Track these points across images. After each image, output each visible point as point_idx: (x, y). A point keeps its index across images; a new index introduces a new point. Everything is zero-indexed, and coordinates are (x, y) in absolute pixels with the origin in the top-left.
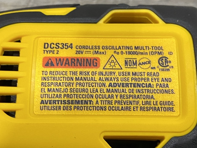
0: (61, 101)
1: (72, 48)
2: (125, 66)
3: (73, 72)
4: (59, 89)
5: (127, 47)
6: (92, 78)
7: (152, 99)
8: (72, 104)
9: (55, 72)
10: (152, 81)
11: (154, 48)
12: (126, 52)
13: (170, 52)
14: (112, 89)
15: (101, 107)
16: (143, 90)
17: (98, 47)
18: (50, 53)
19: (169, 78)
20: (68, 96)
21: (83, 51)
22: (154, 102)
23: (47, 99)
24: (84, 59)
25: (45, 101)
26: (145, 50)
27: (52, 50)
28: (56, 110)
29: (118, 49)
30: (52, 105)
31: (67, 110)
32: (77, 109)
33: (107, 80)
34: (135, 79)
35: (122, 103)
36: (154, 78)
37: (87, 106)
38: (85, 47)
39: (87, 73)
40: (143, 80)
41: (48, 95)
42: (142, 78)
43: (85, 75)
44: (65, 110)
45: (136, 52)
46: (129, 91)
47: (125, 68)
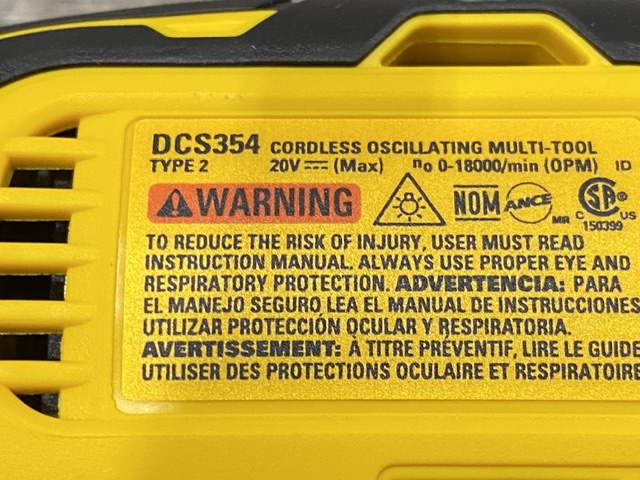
0: (220, 344)
1: (255, 152)
2: (457, 213)
3: (264, 238)
4: (212, 302)
5: (460, 144)
6: (334, 257)
7: (561, 333)
8: (261, 354)
9: (195, 239)
10: (558, 268)
11: (560, 147)
12: (459, 162)
13: (623, 162)
14: (411, 299)
15: (369, 365)
16: (526, 299)
17: (353, 144)
18: (174, 170)
19: (622, 258)
20: (244, 326)
21: (298, 161)
22: (566, 343)
23: (165, 338)
24: (302, 191)
25: (161, 344)
26: (526, 153)
27: (183, 157)
28: (202, 377)
29: (429, 152)
30: (187, 361)
31: (242, 378)
32: (280, 374)
33: (390, 265)
34: (496, 262)
35: (448, 351)
36: (566, 257)
37: (316, 364)
38: (306, 148)
39: (313, 241)
40: (526, 265)
41: (169, 321)
42: (518, 257)
43: (306, 246)
44: (235, 376)
45: (497, 164)
46: (473, 305)
47: (457, 219)
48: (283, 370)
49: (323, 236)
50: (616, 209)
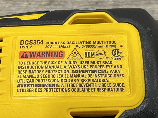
0: (34, 84)
1: (42, 44)
2: (85, 56)
3: (44, 62)
4: (32, 76)
5: (87, 42)
6: (58, 66)
7: (107, 82)
8: (42, 87)
9: (29, 62)
10: (106, 68)
11: (108, 42)
12: (86, 45)
13: (121, 45)
14: (75, 75)
15: (65, 89)
16: (99, 75)
17: (64, 42)
18: (25, 48)
19: (120, 66)
20: (39, 81)
21: (51, 46)
22: (108, 84)
23: (22, 83)
24: (52, 52)
25: (21, 84)
26: (101, 44)
27: (27, 45)
28: (30, 92)
29: (80, 44)
30: (27, 88)
31: (38, 91)
33: (70, 68)
34: (93, 67)
35: (82, 86)
36: (108, 66)
37: (54, 89)
38: (53, 43)
39: (54, 63)
40: (100, 67)
41: (23, 80)
42: (98, 66)
43: (52, 64)
44: (37, 91)
45: (94, 46)
46: (88, 76)
47: (85, 58)
48: (47, 90)
49: (56, 62)
50: (119, 55)
